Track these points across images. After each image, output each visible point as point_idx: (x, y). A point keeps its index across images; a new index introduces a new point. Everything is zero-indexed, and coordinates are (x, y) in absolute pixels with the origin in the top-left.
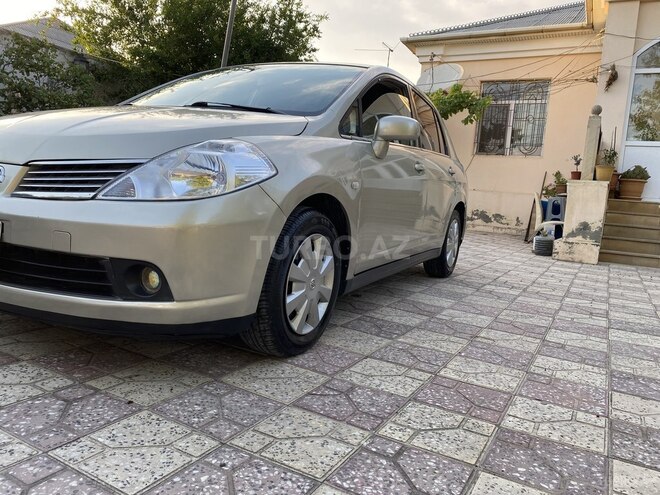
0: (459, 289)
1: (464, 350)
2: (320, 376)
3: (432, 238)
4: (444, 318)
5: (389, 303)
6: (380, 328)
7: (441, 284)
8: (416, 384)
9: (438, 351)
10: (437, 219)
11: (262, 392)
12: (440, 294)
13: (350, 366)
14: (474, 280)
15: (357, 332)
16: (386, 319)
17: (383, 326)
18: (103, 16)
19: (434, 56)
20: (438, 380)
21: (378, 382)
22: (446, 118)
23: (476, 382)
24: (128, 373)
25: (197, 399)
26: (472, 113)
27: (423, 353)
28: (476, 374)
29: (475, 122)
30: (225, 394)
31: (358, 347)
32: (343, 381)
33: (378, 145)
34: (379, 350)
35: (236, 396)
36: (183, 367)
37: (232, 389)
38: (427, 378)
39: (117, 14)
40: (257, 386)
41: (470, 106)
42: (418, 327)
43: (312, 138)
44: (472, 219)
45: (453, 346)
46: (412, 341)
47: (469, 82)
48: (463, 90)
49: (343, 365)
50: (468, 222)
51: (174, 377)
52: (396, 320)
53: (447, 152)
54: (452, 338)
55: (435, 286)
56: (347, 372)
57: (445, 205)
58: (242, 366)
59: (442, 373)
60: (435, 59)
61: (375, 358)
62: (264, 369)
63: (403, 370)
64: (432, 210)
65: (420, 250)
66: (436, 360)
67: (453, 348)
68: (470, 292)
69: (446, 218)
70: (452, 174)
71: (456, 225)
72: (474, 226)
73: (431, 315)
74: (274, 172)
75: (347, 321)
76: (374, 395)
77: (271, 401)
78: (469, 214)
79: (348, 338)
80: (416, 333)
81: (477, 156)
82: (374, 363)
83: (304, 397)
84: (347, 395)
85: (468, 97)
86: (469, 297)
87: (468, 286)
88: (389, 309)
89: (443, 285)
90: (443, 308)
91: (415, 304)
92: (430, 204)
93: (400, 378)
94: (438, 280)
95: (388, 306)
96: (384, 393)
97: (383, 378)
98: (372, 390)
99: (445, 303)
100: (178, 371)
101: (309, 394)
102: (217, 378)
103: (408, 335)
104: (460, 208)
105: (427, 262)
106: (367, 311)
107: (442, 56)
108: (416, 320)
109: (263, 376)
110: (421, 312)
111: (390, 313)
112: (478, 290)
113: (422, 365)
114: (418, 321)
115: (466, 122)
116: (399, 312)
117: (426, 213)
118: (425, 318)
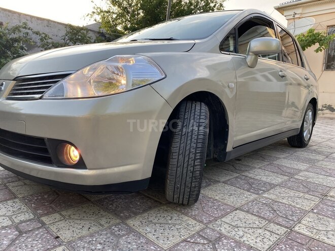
0: (312, 156)
1: (317, 206)
2: (198, 224)
3: (294, 122)
4: (301, 178)
5: (260, 165)
6: (251, 185)
7: (299, 153)
8: (274, 238)
9: (294, 207)
10: (296, 110)
11: (150, 236)
12: (298, 159)
13: (223, 216)
14: (323, 149)
15: (234, 188)
16: (256, 178)
17: (253, 183)
18: (113, 13)
19: (296, 14)
20: (292, 236)
21: (241, 233)
22: (304, 49)
23: (327, 240)
24: (70, 212)
25: (102, 239)
26: (321, 45)
27: (282, 208)
28: (327, 232)
29: (323, 51)
30: (124, 235)
31: (231, 201)
32: (214, 230)
33: (250, 59)
34: (247, 204)
35: (131, 238)
36: (107, 209)
37: (131, 230)
38: (283, 232)
39: (121, 11)
40: (148, 229)
41: (320, 41)
42: (279, 185)
43: (197, 53)
44: (322, 110)
45: (307, 203)
46: (273, 197)
47: (319, 27)
48: (315, 32)
49: (217, 216)
50: (319, 112)
51: (97, 217)
52: (264, 179)
53: (303, 65)
54: (307, 196)
55: (295, 154)
56: (218, 222)
57: (302, 100)
58: (145, 211)
59: (296, 228)
60: (296, 16)
61: (243, 211)
62: (159, 215)
63: (264, 222)
64: (293, 104)
65: (285, 130)
66: (292, 216)
67: (307, 205)
68: (321, 158)
69: (303, 109)
70: (307, 79)
71: (310, 113)
72: (323, 114)
73: (291, 175)
74: (164, 76)
75: (227, 178)
76: (236, 247)
77: (154, 244)
78: (319, 106)
79: (226, 192)
80: (278, 190)
81: (325, 72)
82: (241, 214)
83: (180, 243)
84: (214, 245)
85: (318, 36)
86: (320, 163)
87: (319, 154)
88: (260, 170)
89: (301, 153)
90: (300, 171)
91: (279, 167)
92: (291, 100)
93: (260, 231)
94: (297, 149)
95: (259, 168)
96: (245, 245)
97: (246, 230)
98: (236, 242)
99: (303, 166)
100: (102, 212)
101: (185, 241)
102: (124, 219)
103: (271, 191)
104: (314, 102)
105: (290, 137)
106: (244, 171)
107: (301, 14)
108: (278, 179)
109: (155, 221)
110: (283, 174)
111: (261, 173)
112: (327, 157)
113: (280, 220)
114: (280, 180)
115: (317, 51)
116: (267, 173)
117: (288, 106)
118: (286, 178)
